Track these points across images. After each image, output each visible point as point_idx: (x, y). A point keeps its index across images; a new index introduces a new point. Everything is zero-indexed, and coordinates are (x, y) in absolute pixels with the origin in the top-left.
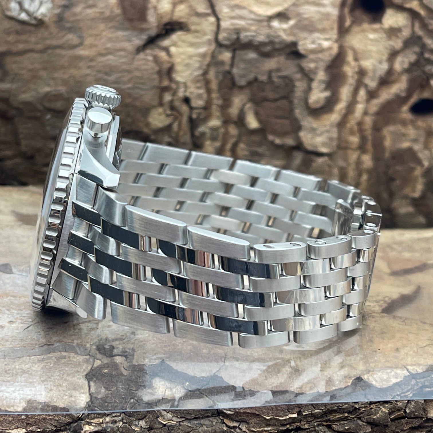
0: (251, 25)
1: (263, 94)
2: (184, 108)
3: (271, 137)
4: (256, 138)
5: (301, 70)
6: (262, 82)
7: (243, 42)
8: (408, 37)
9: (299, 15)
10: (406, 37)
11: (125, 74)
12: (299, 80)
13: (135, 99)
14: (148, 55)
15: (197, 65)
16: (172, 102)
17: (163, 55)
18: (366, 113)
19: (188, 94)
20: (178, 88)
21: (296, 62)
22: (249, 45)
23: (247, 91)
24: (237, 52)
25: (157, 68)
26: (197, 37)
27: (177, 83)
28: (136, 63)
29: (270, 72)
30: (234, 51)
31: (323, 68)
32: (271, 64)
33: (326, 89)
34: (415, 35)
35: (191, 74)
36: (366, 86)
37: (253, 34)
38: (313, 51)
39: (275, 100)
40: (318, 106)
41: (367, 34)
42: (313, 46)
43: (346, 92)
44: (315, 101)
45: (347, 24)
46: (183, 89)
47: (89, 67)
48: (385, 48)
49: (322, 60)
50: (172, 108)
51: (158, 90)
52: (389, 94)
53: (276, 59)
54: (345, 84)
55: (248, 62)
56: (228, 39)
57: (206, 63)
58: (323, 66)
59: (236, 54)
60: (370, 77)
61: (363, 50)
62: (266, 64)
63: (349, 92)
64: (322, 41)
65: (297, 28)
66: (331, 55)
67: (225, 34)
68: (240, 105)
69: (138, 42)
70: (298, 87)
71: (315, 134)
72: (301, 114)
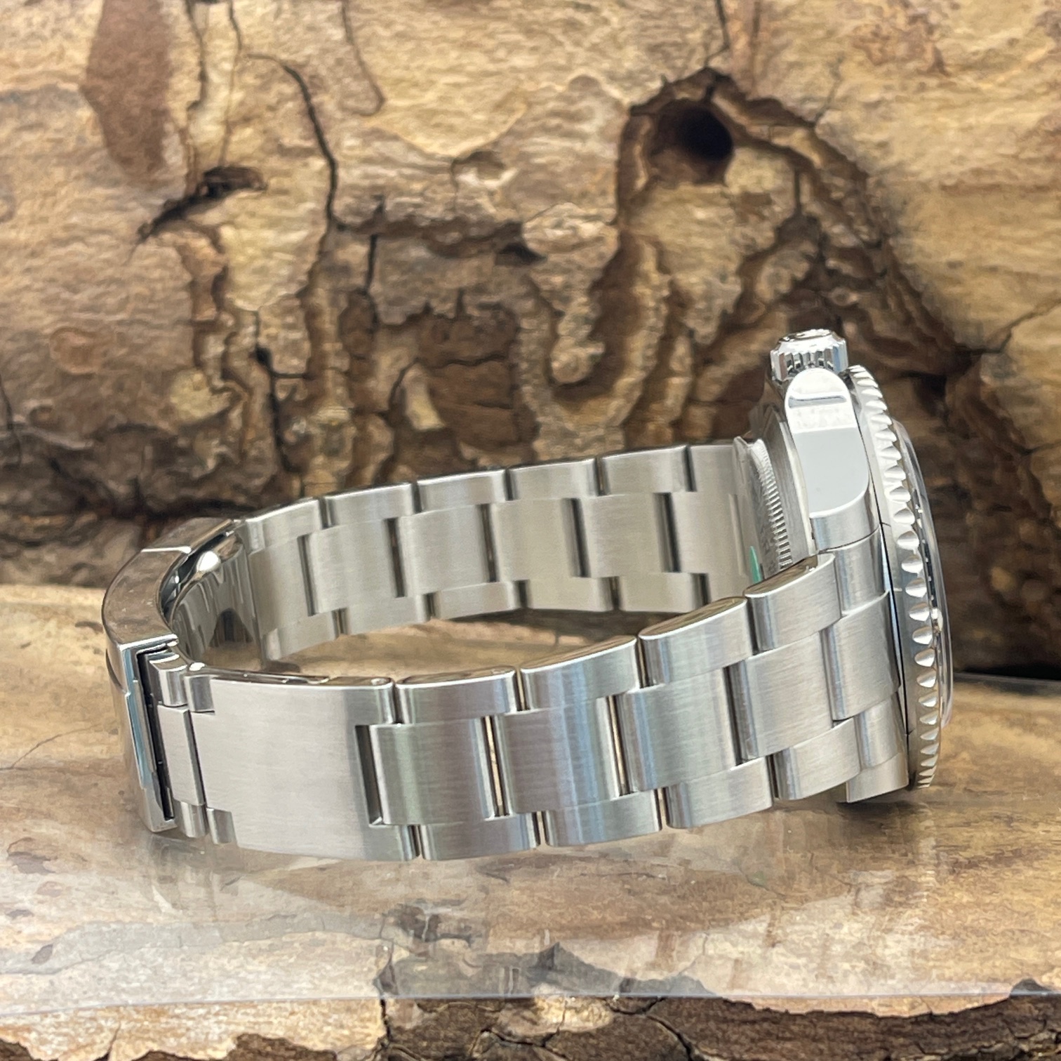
0: (411, 178)
1: (446, 346)
2: (256, 375)
3: (468, 452)
4: (435, 453)
5: (534, 290)
6: (442, 317)
7: (392, 219)
8: (787, 216)
9: (524, 157)
10: (781, 218)
12: (528, 315)
13: (136, 349)
14: (167, 243)
15: (285, 272)
16: (224, 357)
17: (202, 245)
18: (691, 399)
19: (263, 341)
20: (239, 324)
21: (521, 271)
22: (407, 228)
23: (408, 338)
24: (380, 243)
25: (187, 277)
26: (284, 205)
27: (237, 313)
28: (138, 263)
29: (461, 292)
30: (373, 241)
31: (582, 287)
32: (463, 273)
33: (592, 337)
34: (804, 213)
35: (270, 293)
36: (691, 334)
37: (417, 200)
38: (559, 247)
39: (477, 362)
40: (575, 378)
41: (689, 207)
42: (559, 233)
43: (640, 347)
44: (567, 365)
45: (641, 182)
46: (251, 329)
47: (28, 270)
48: (733, 242)
49: (580, 268)
50: (227, 374)
51: (190, 329)
52: (746, 354)
53: (475, 263)
54: (639, 328)
55: (407, 268)
56: (357, 213)
57: (307, 267)
58: (582, 281)
59: (379, 249)
60: (699, 311)
61: (680, 246)
62: (449, 274)
63: (649, 347)
64: (578, 223)
65: (520, 189)
66: (601, 256)
67: (348, 200)
68: (395, 372)
69: (143, 212)
70: (527, 332)
71: (571, 445)
72: (535, 396)
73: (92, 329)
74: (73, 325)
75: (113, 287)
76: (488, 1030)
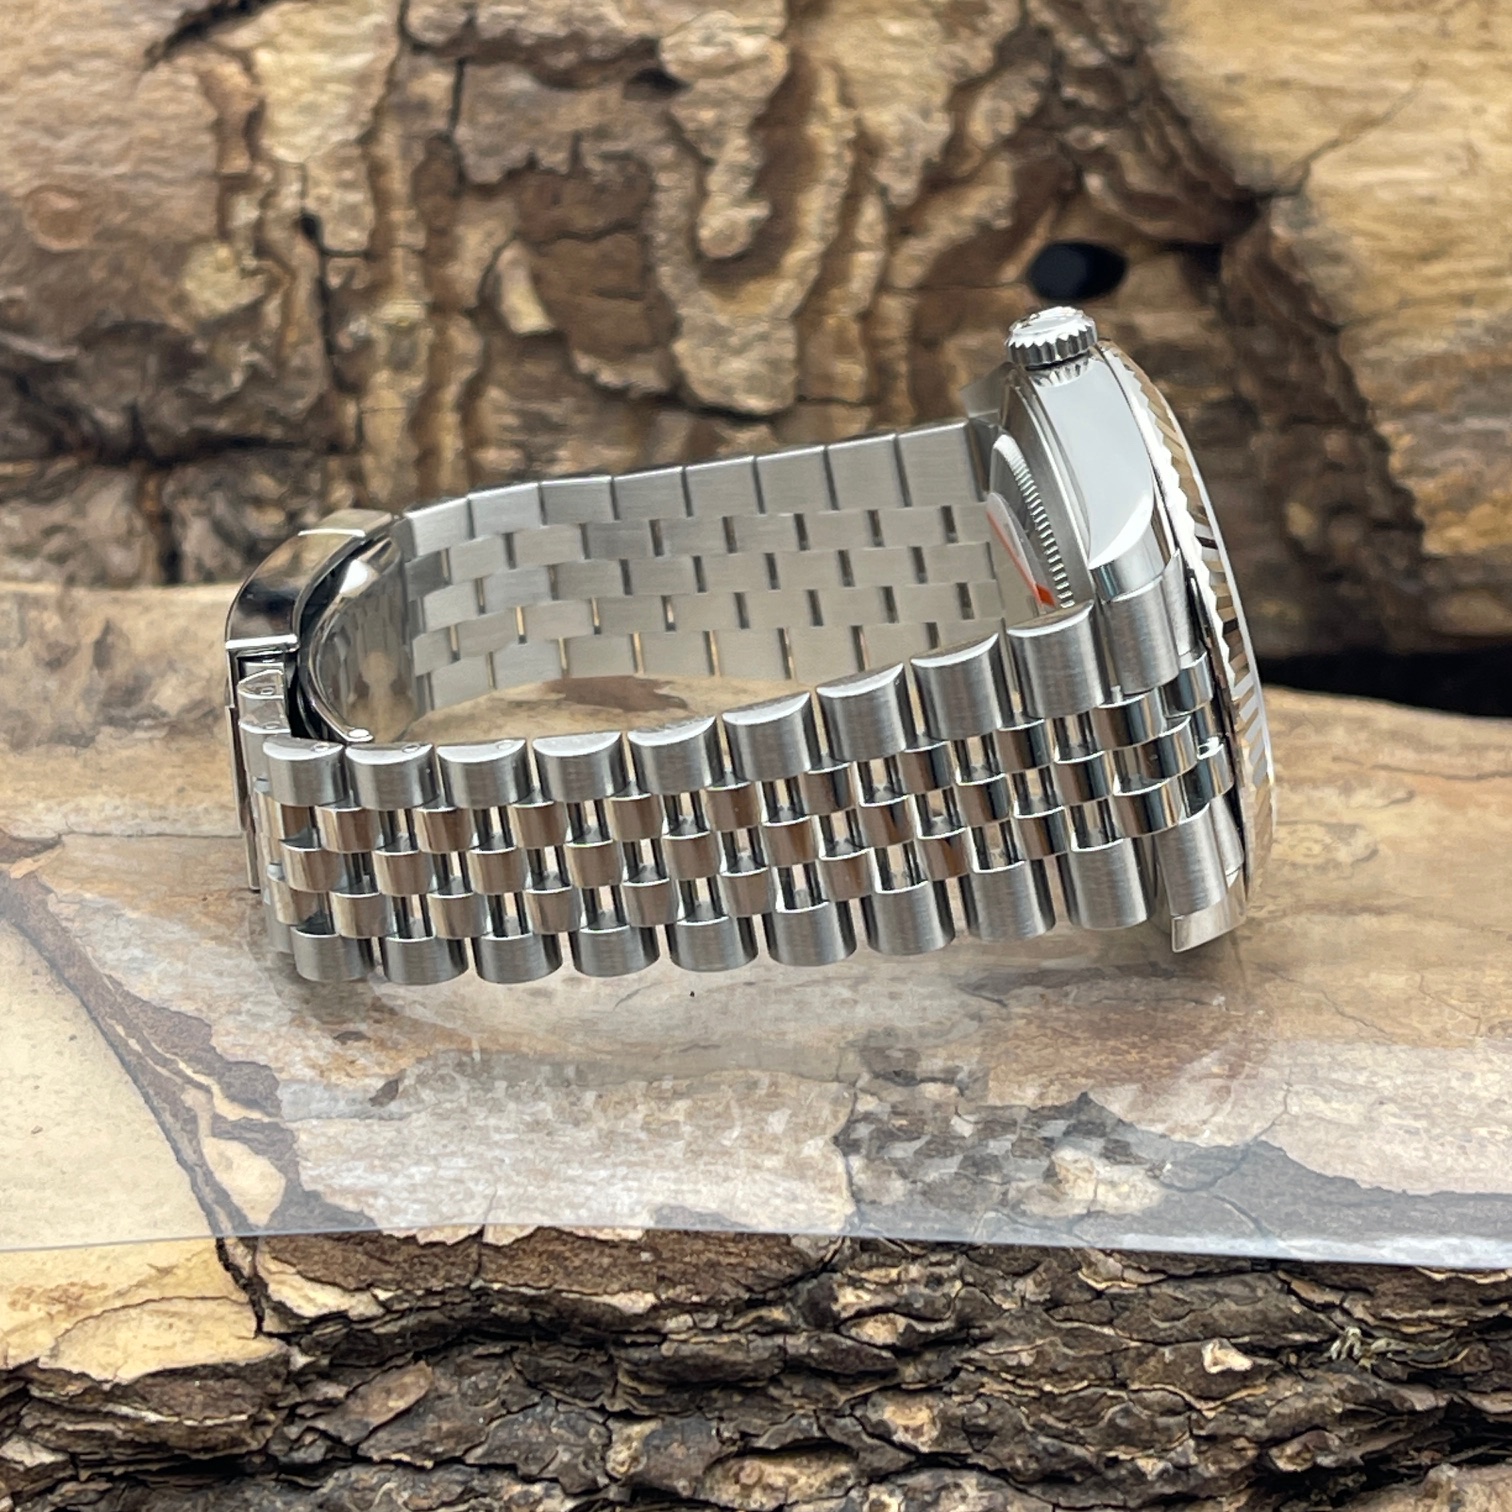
1: (557, 213)
2: (301, 252)
3: (584, 363)
4: (539, 369)
5: (675, 132)
6: (550, 172)
7: (487, 35)
8: (1010, 28)
10: (1002, 31)
12: (666, 167)
13: (142, 212)
14: (184, 69)
15: (342, 109)
16: (259, 226)
17: (231, 71)
18: (883, 285)
19: (311, 205)
20: (278, 181)
21: (658, 107)
22: (505, 50)
23: (504, 205)
24: (470, 70)
25: (211, 114)
26: (341, 19)
27: (277, 165)
28: (144, 97)
29: (577, 138)
30: (459, 67)
31: (740, 124)
32: (579, 110)
33: (753, 194)
34: (1032, 24)
35: (321, 139)
36: (883, 192)
37: (519, 10)
38: (709, 70)
39: (596, 236)
40: (731, 250)
41: (880, 19)
42: (709, 51)
43: (816, 208)
44: (720, 233)
46: (295, 187)
48: (941, 66)
49: (736, 98)
50: (262, 249)
51: (214, 188)
52: (957, 220)
53: (596, 95)
54: (815, 182)
55: (505, 104)
56: (439, 27)
57: (371, 102)
58: (740, 117)
59: (467, 80)
60: (895, 161)
61: (868, 72)
62: (562, 111)
63: (828, 208)
64: (734, 37)
66: (765, 82)
67: (428, 11)
68: (486, 252)
69: (153, 28)
70: (666, 190)
71: (724, 346)
72: (676, 279)
73: (81, 187)
74: (55, 182)
75: (111, 130)
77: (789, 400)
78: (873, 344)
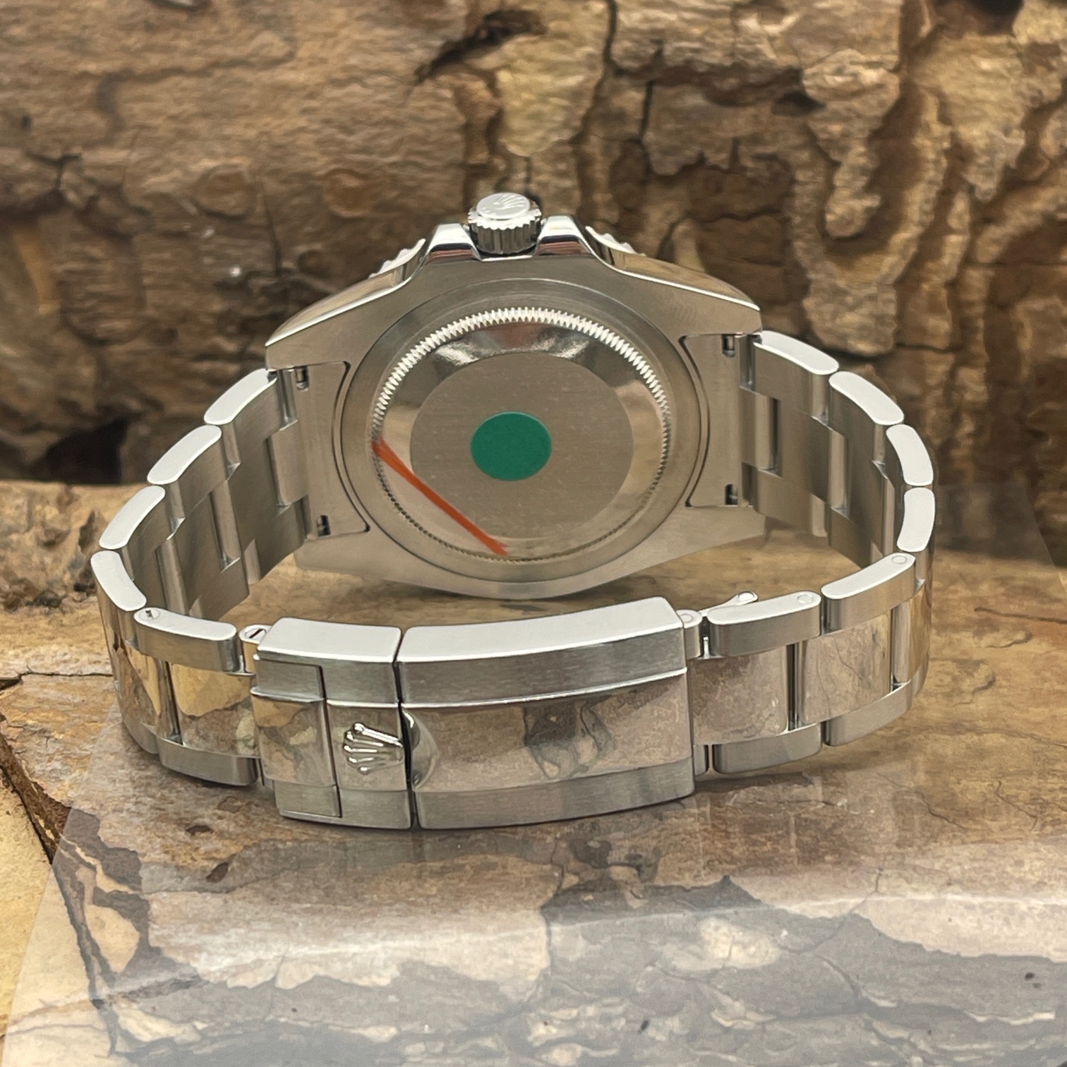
0: (691, 23)
1: (718, 199)
5: (811, 140)
6: (715, 168)
7: (671, 64)
11: (388, 129)
12: (803, 166)
13: (407, 191)
14: (444, 86)
15: (559, 117)
17: (478, 87)
18: (968, 260)
19: (534, 188)
20: (510, 170)
21: (799, 121)
22: (685, 74)
23: (680, 191)
24: (657, 90)
25: (461, 119)
26: (562, 49)
27: (509, 158)
28: (414, 104)
29: (736, 143)
30: (649, 87)
31: (861, 136)
32: (739, 122)
33: (869, 189)
35: (544, 139)
36: (971, 189)
37: (696, 45)
38: (839, 94)
39: (750, 216)
40: (850, 231)
41: (975, 57)
42: (839, 79)
43: (918, 200)
44: (842, 217)
45: (926, 29)
46: (522, 175)
47: (305, 111)
48: (1020, 94)
49: (859, 116)
51: (462, 173)
52: (1028, 213)
53: (751, 111)
54: (919, 180)
55: (682, 116)
56: (635, 57)
57: (582, 112)
58: (861, 130)
59: (654, 97)
60: (981, 165)
61: (964, 98)
62: (725, 123)
63: (927, 201)
64: (860, 69)
65: (801, 35)
66: (881, 104)
67: (627, 44)
68: (665, 226)
69: (421, 54)
70: (804, 184)
71: (842, 303)
72: (807, 251)
73: (365, 171)
74: (346, 167)
76: (652, 964)
77: (890, 346)
78: (957, 305)
